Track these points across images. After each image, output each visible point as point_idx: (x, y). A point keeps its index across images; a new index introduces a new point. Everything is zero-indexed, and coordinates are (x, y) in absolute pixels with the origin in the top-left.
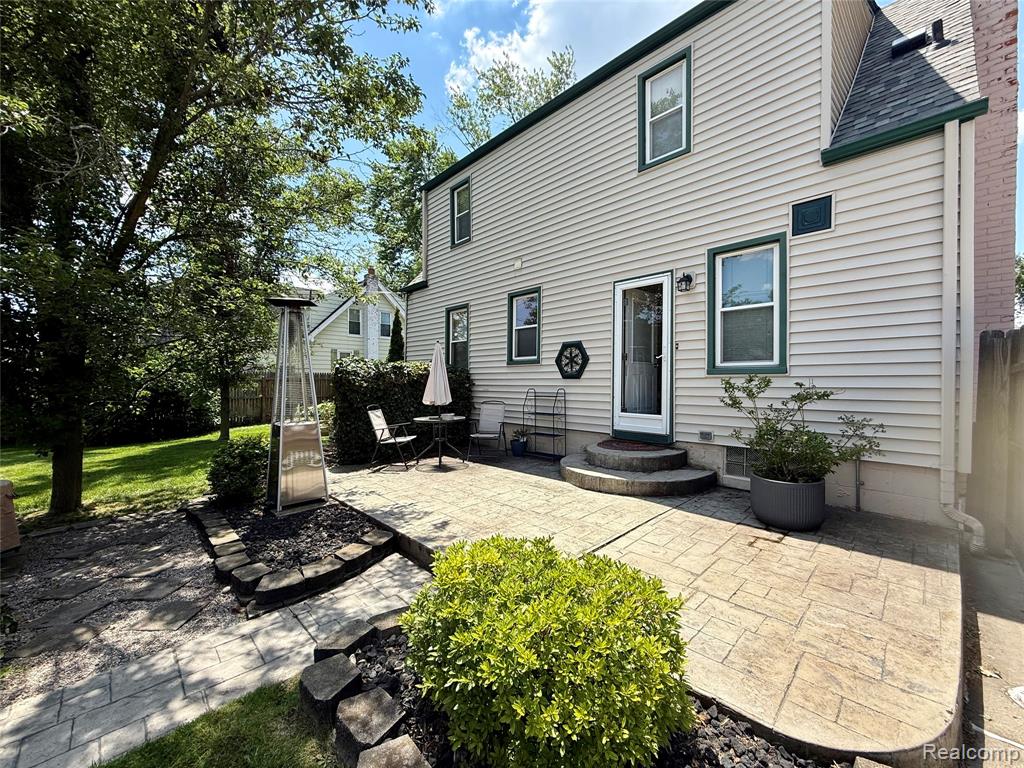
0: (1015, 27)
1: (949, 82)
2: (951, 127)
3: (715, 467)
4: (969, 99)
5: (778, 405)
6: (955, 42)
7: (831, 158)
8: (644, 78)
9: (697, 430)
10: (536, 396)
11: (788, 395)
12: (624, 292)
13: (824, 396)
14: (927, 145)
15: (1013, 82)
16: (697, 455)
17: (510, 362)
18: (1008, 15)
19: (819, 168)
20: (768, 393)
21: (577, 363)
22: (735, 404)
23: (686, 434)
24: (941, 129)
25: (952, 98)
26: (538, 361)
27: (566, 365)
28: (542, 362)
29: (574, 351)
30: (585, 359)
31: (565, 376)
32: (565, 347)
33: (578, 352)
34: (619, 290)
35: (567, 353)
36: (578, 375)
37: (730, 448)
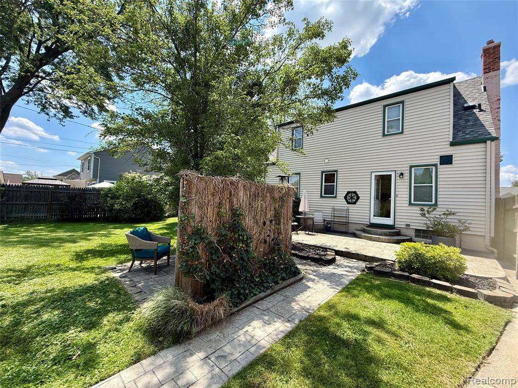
0: (500, 104)
1: (486, 127)
2: (488, 142)
3: (411, 235)
4: (493, 135)
5: (438, 216)
6: (485, 111)
7: (453, 144)
8: (385, 106)
9: (404, 223)
10: (334, 210)
11: (441, 213)
12: (375, 176)
13: (453, 214)
14: (482, 145)
15: (499, 120)
16: (403, 232)
17: (322, 197)
18: (498, 100)
19: (449, 146)
20: (434, 212)
21: (354, 199)
22: (423, 215)
23: (400, 224)
24: (486, 142)
25: (488, 134)
26: (335, 197)
27: (349, 199)
28: (337, 198)
29: (353, 195)
30: (358, 198)
31: (348, 203)
32: (349, 192)
33: (354, 195)
34: (373, 175)
35: (350, 195)
36: (355, 203)
37: (416, 230)
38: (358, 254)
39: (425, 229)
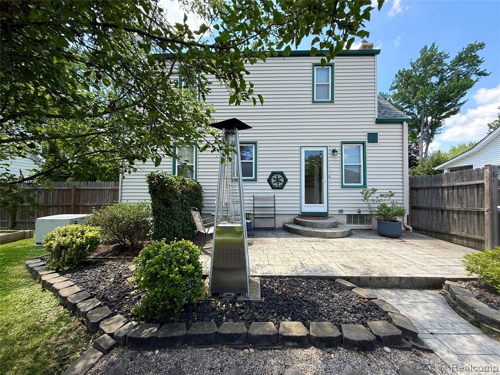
2: (404, 122)
3: (343, 222)
7: (378, 122)
8: (314, 65)
9: (338, 209)
12: (305, 152)
14: (399, 126)
19: (374, 123)
21: (281, 182)
23: (333, 211)
24: (402, 123)
26: (255, 180)
27: (274, 182)
28: (258, 181)
29: (279, 176)
30: (286, 180)
31: (273, 188)
32: (273, 173)
33: (281, 177)
34: (303, 150)
35: (275, 177)
36: (281, 188)
37: (348, 215)
38: (387, 278)
39: (355, 213)
